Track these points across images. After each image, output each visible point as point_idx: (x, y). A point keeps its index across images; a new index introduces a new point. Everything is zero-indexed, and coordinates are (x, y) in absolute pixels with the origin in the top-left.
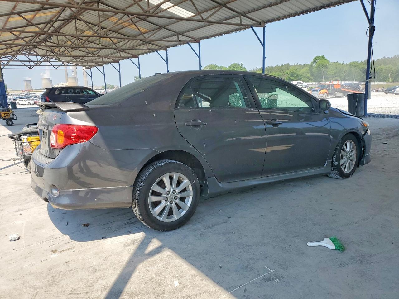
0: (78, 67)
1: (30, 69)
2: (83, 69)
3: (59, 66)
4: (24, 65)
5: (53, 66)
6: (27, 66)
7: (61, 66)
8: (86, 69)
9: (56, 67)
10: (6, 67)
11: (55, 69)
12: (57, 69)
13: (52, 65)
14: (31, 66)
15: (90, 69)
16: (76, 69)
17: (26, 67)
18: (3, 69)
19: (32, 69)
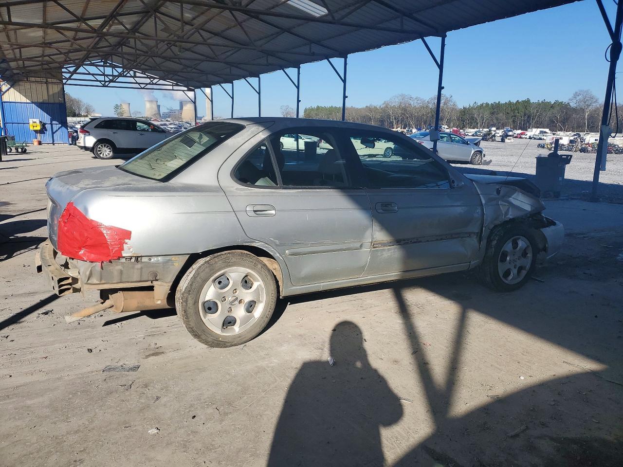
0: (175, 88)
1: (104, 86)
2: (183, 91)
3: (147, 84)
4: (97, 81)
5: (139, 84)
6: (100, 81)
7: (149, 84)
8: (187, 91)
9: (143, 86)
10: (69, 82)
11: (142, 88)
12: (143, 88)
13: (137, 83)
14: (105, 82)
15: (193, 90)
16: (173, 90)
17: (98, 84)
18: (65, 84)
19: (107, 86)
